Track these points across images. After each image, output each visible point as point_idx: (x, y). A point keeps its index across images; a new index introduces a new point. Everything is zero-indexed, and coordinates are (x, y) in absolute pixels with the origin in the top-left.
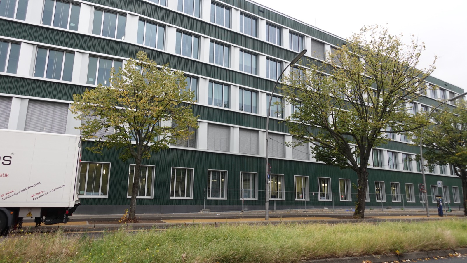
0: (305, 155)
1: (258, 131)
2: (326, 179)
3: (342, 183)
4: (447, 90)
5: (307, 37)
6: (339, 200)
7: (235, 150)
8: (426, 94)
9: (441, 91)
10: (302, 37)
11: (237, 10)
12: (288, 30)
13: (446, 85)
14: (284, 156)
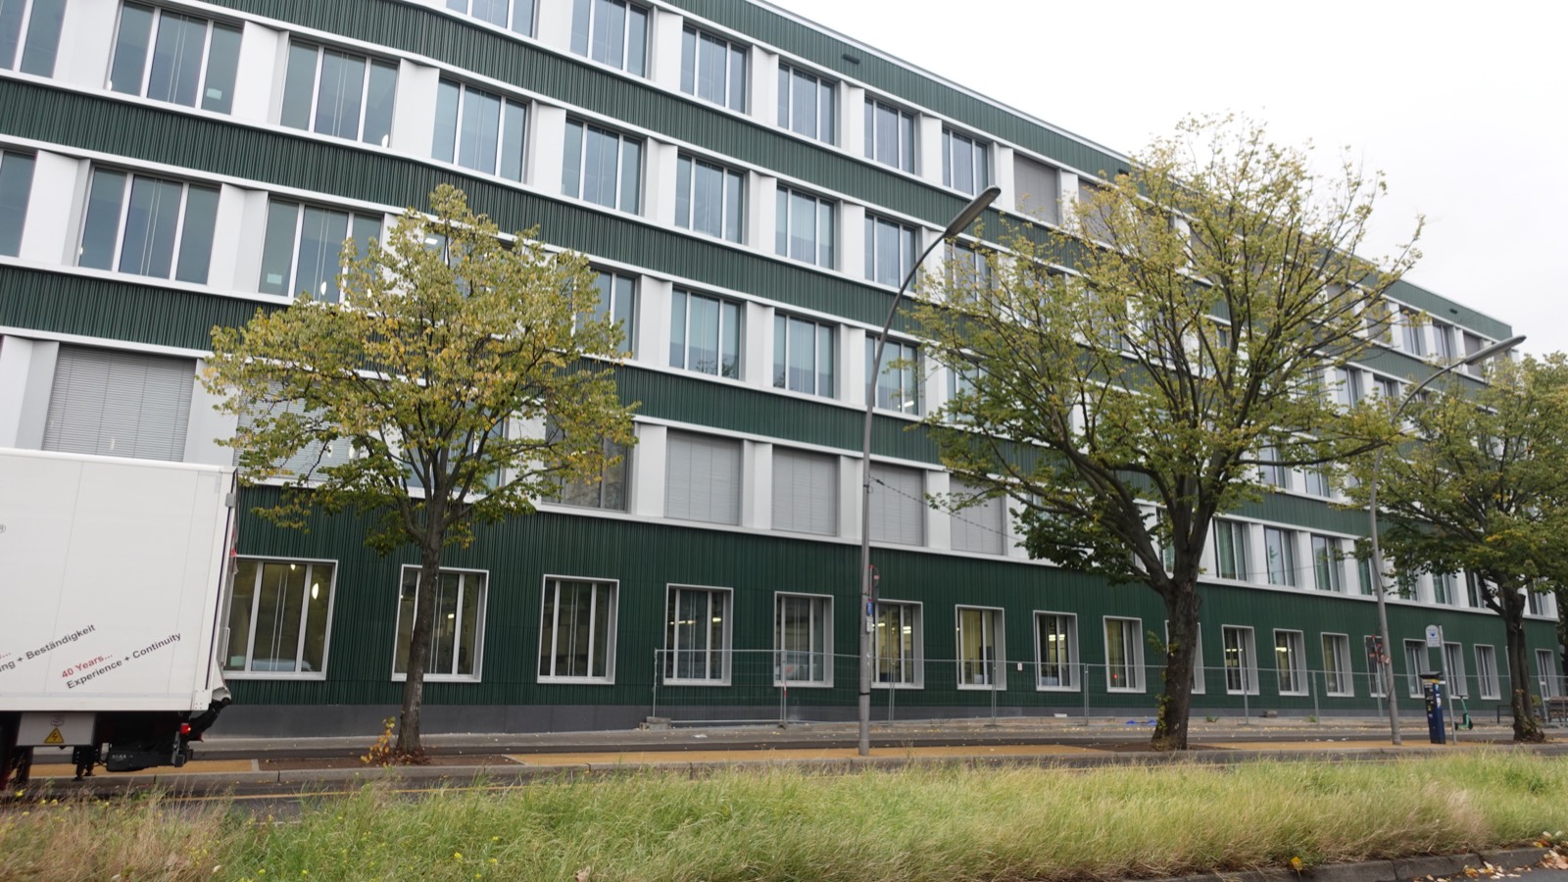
0: (991, 539)
1: (835, 458)
2: (1061, 617)
3: (1115, 632)
4: (1458, 329)
5: (1001, 146)
6: (1106, 688)
7: (759, 521)
8: (1389, 340)
9: (1438, 330)
10: (985, 145)
11: (770, 53)
12: (939, 124)
13: (1454, 312)
14: (923, 541)
